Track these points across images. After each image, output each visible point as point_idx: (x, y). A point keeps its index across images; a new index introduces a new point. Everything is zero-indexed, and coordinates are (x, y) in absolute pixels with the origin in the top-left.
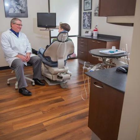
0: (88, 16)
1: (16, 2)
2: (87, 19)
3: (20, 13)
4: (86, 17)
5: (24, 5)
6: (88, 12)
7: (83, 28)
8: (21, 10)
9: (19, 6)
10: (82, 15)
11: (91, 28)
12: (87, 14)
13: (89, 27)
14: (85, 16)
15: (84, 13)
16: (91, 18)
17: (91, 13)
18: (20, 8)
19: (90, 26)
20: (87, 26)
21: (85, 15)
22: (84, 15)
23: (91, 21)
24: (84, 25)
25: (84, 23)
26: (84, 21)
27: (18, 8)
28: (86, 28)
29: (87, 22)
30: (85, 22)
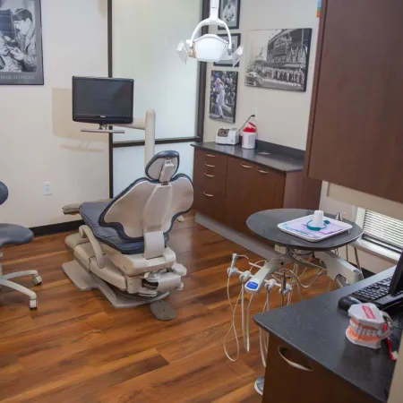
0: (226, 83)
1: (8, 39)
2: (223, 92)
3: (20, 71)
4: (222, 86)
5: (32, 47)
6: (229, 73)
7: (211, 117)
8: (21, 63)
9: (16, 48)
10: (209, 78)
11: (234, 121)
12: (223, 77)
13: (230, 115)
14: (218, 84)
15: (216, 72)
16: (236, 91)
17: (235, 76)
18: (20, 56)
19: (233, 115)
20: (222, 113)
21: (218, 79)
22: (215, 80)
23: (235, 100)
24: (214, 110)
25: (215, 102)
26: (214, 96)
27: (12, 56)
28: (221, 117)
29: (222, 102)
30: (217, 101)
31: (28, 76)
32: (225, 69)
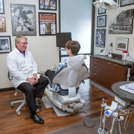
0: (101, 33)
1: (24, 20)
2: (100, 36)
3: (28, 31)
4: (100, 34)
5: (32, 23)
6: (102, 29)
7: (96, 46)
8: (29, 28)
9: (27, 23)
10: (95, 32)
11: (104, 47)
12: (100, 31)
13: (103, 45)
14: (98, 34)
15: (98, 29)
16: (105, 36)
17: (105, 30)
18: (28, 26)
19: (104, 45)
20: (100, 44)
21: (99, 32)
22: (97, 32)
23: (105, 39)
24: (97, 43)
25: (97, 40)
26: (97, 38)
27: (26, 26)
28: (100, 46)
29: (100, 40)
30: (98, 40)
31: (31, 33)
32: (101, 28)
